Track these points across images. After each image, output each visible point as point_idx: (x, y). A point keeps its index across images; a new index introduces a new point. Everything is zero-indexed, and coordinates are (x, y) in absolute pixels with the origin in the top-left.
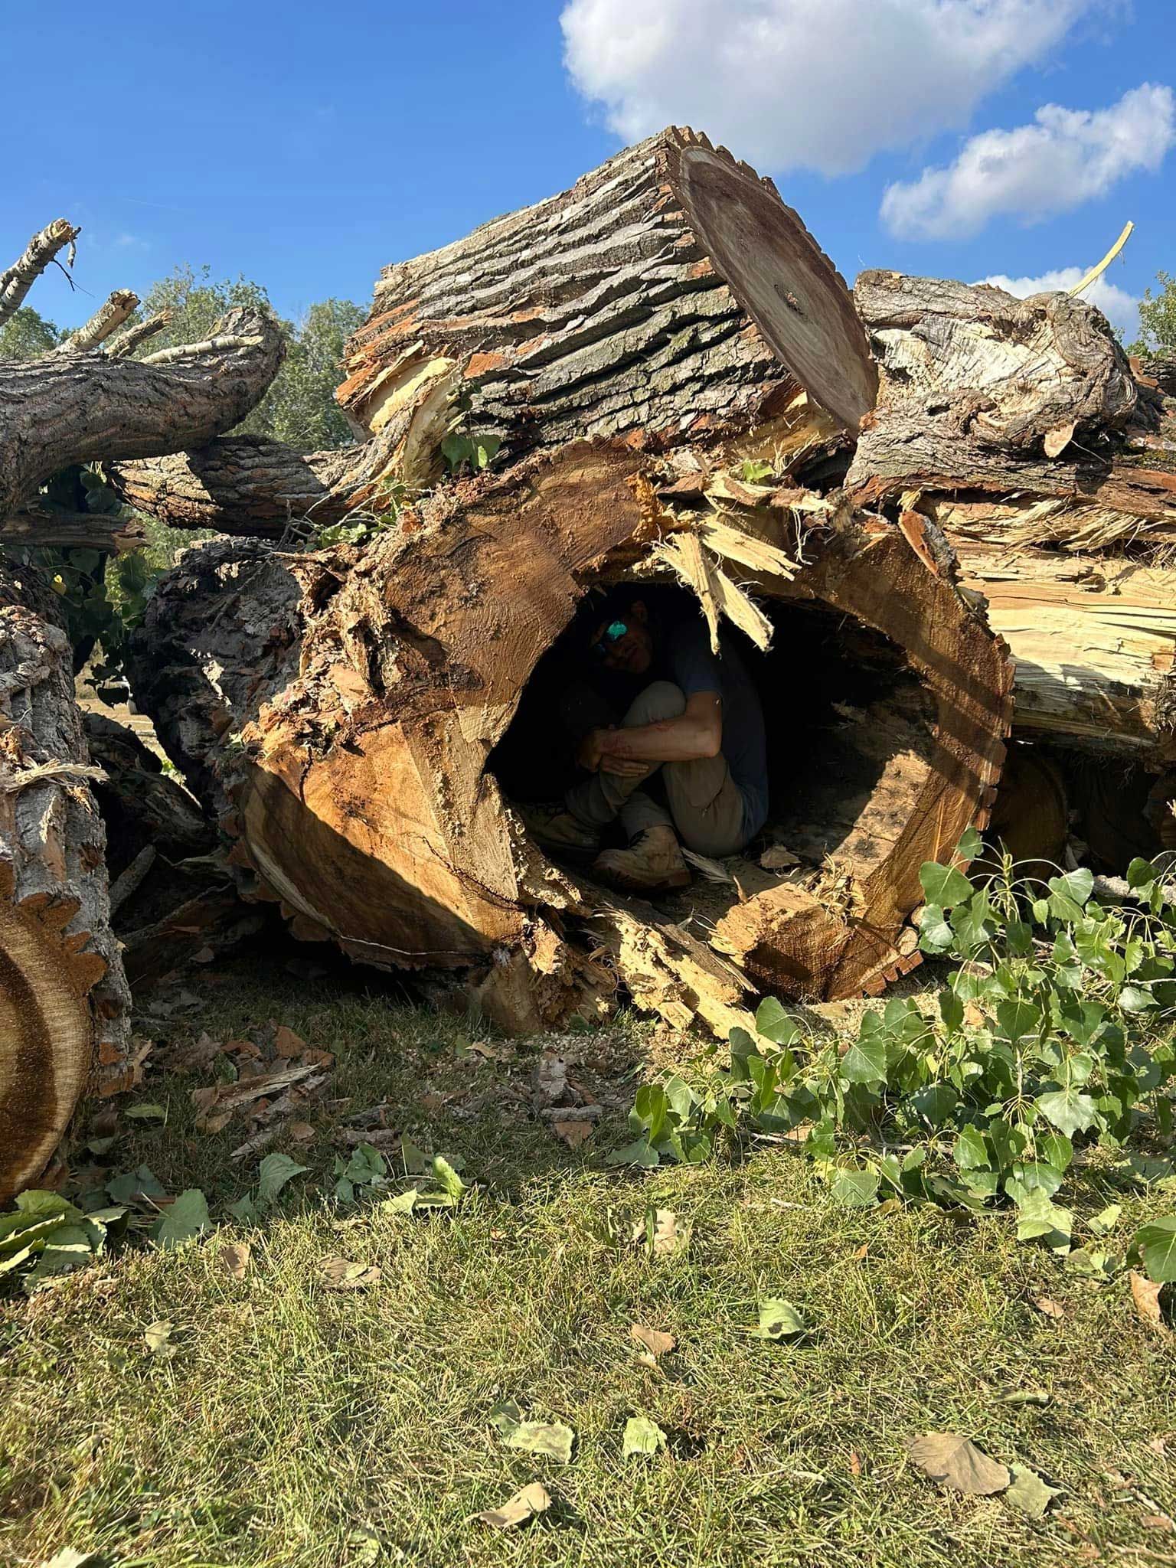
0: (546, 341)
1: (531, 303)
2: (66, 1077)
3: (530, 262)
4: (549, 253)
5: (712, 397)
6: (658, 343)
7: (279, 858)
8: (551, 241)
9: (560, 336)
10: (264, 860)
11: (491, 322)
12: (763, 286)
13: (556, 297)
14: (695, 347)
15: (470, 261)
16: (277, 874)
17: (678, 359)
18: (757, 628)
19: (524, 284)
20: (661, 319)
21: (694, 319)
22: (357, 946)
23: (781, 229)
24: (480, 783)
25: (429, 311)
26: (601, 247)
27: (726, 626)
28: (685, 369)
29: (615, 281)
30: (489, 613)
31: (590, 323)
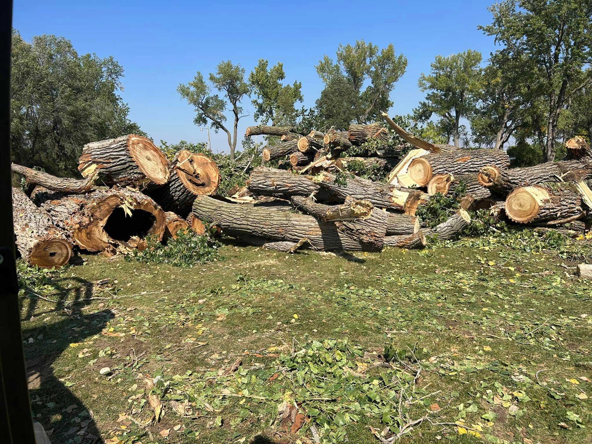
0: (112, 165)
1: (109, 159)
2: (70, 255)
3: (109, 153)
4: (111, 152)
5: (135, 175)
6: (127, 167)
7: (79, 240)
8: (112, 150)
9: (114, 164)
10: (77, 240)
11: (103, 161)
12: (143, 158)
13: (113, 159)
14: (132, 169)
15: (99, 150)
16: (78, 242)
17: (131, 170)
18: (130, 214)
19: (108, 156)
20: (127, 165)
21: (132, 166)
22: (89, 249)
23: (148, 146)
24: (103, 230)
25: (93, 157)
26: (119, 153)
27: (128, 215)
28: (132, 171)
29: (121, 159)
30: (102, 213)
31: (118, 163)
